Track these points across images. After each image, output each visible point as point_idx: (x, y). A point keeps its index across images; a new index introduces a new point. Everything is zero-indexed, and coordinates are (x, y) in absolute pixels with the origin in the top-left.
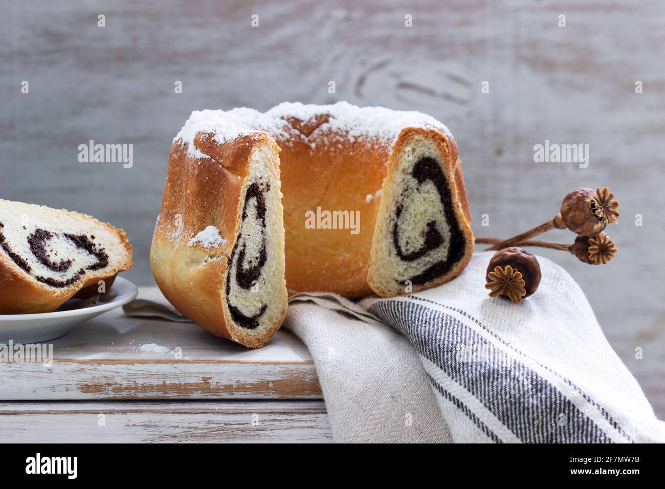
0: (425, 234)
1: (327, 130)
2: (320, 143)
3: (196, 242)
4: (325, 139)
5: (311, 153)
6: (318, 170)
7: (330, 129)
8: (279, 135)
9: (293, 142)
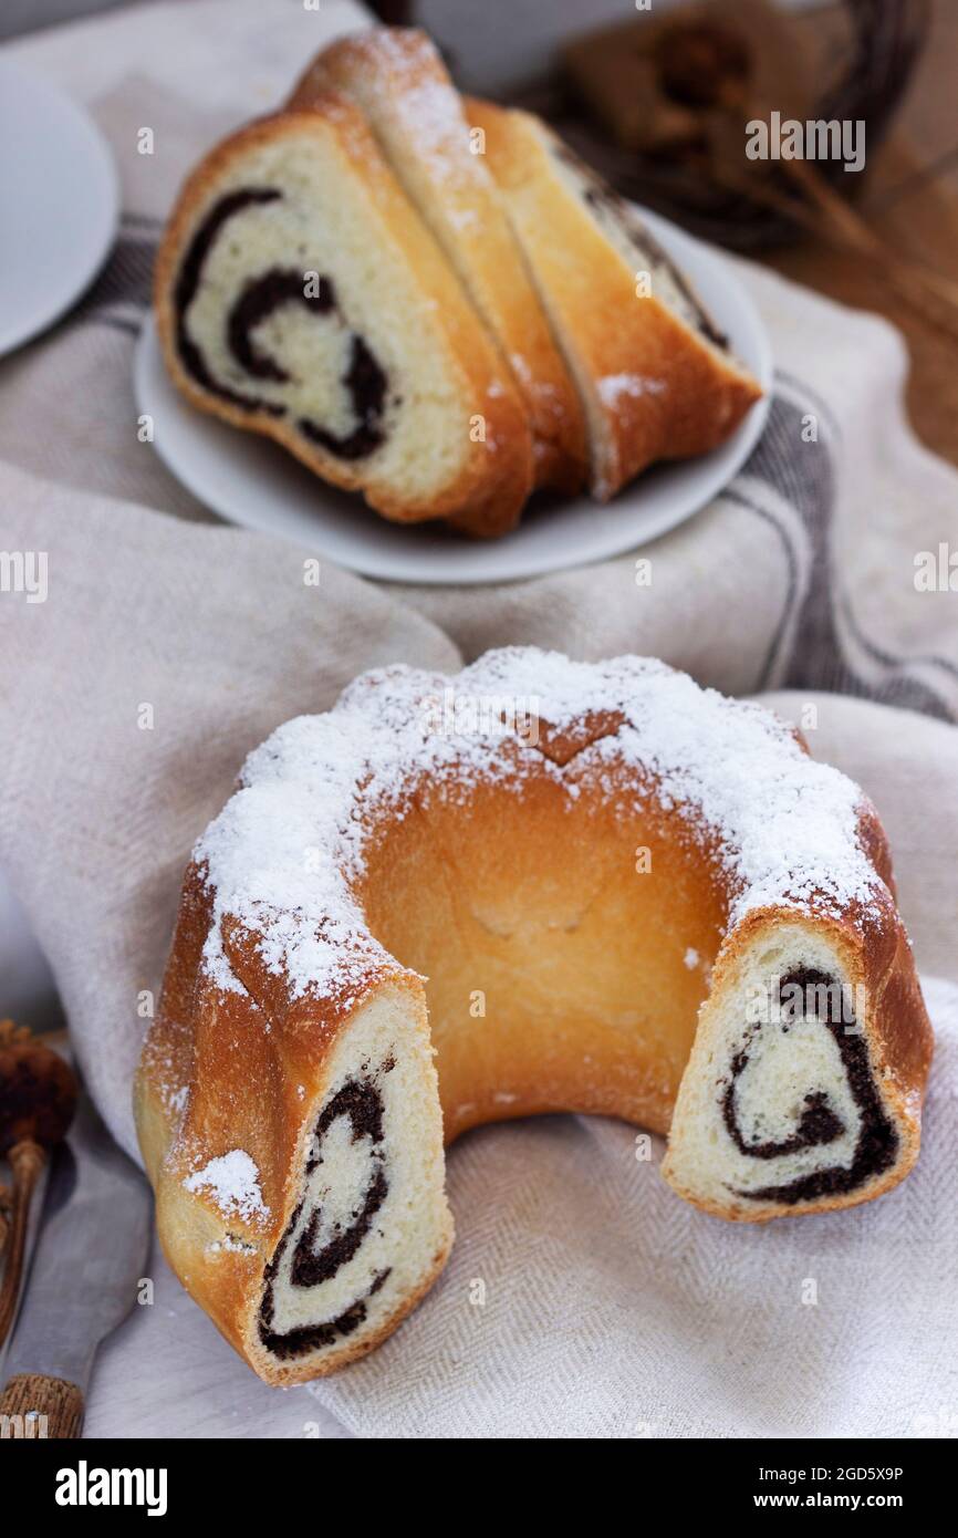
0: (799, 1114)
1: (613, 755)
2: (592, 786)
3: (205, 1186)
4: (605, 780)
5: (569, 806)
6: (583, 843)
7: (619, 755)
8: (486, 768)
9: (525, 782)
